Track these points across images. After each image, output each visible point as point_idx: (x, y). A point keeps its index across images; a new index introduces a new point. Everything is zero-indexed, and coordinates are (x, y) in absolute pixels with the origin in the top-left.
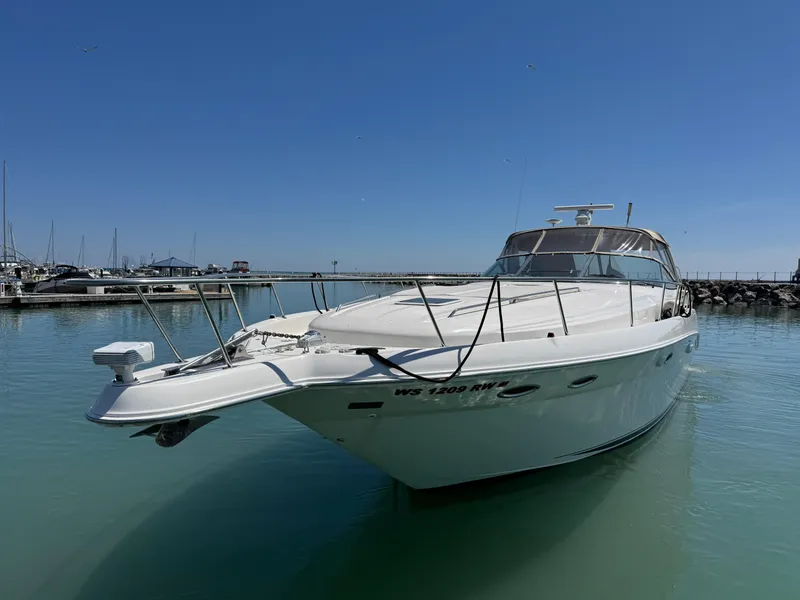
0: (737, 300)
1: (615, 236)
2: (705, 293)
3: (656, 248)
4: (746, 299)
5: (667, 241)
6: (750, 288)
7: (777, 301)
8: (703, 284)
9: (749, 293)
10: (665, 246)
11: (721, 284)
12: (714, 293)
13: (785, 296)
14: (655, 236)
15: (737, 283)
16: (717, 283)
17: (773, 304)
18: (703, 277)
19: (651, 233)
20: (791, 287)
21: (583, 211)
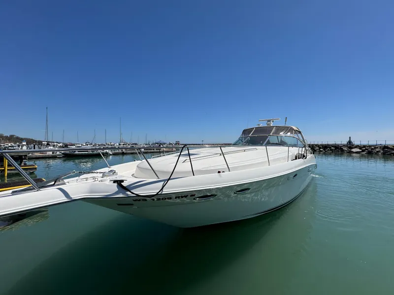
0: (328, 150)
1: (279, 129)
2: (317, 148)
3: (295, 133)
4: (331, 150)
5: (300, 130)
6: (333, 146)
7: (342, 150)
8: (316, 145)
9: (332, 148)
10: (300, 132)
11: (322, 145)
12: (320, 148)
13: (345, 149)
14: (295, 128)
15: (328, 145)
16: (321, 145)
17: (341, 151)
18: (316, 143)
19: (293, 127)
20: (347, 146)
21: (269, 121)
